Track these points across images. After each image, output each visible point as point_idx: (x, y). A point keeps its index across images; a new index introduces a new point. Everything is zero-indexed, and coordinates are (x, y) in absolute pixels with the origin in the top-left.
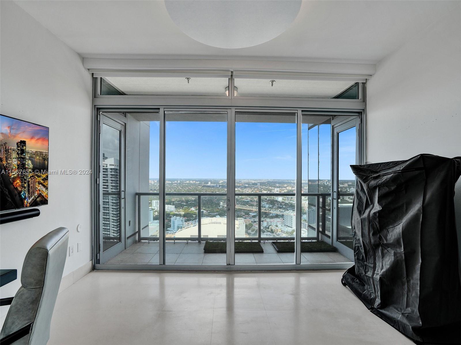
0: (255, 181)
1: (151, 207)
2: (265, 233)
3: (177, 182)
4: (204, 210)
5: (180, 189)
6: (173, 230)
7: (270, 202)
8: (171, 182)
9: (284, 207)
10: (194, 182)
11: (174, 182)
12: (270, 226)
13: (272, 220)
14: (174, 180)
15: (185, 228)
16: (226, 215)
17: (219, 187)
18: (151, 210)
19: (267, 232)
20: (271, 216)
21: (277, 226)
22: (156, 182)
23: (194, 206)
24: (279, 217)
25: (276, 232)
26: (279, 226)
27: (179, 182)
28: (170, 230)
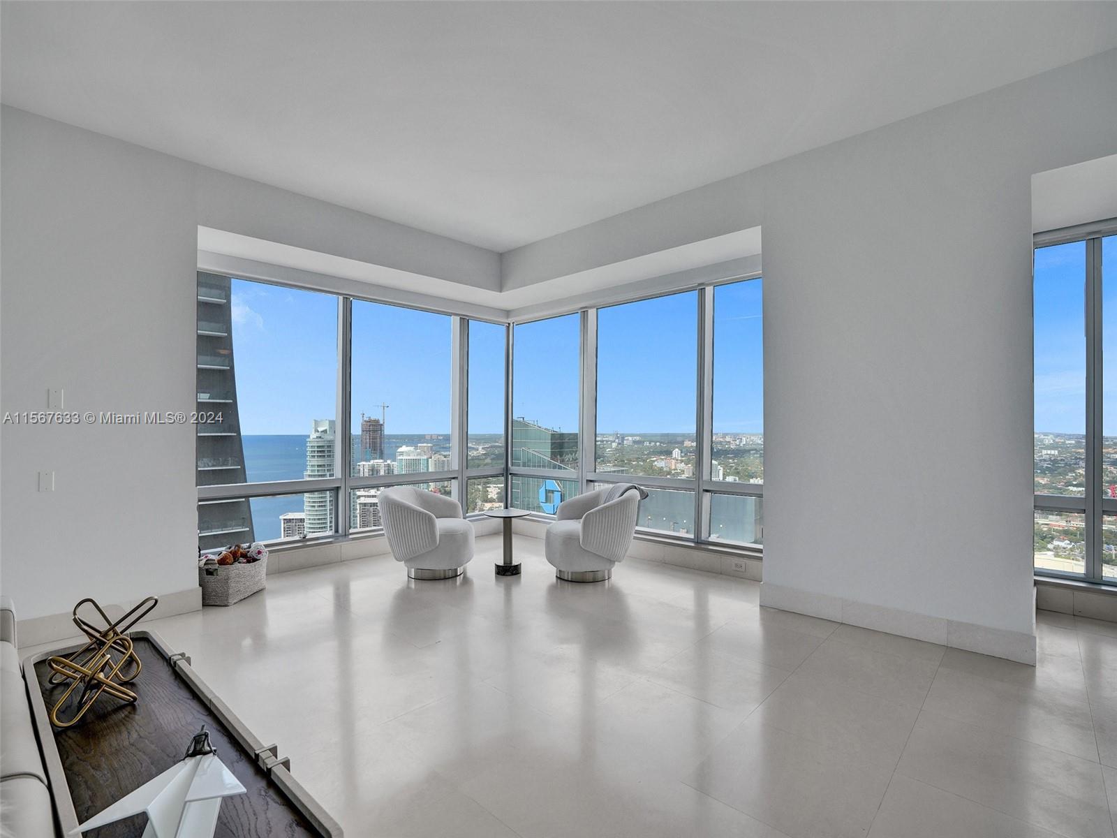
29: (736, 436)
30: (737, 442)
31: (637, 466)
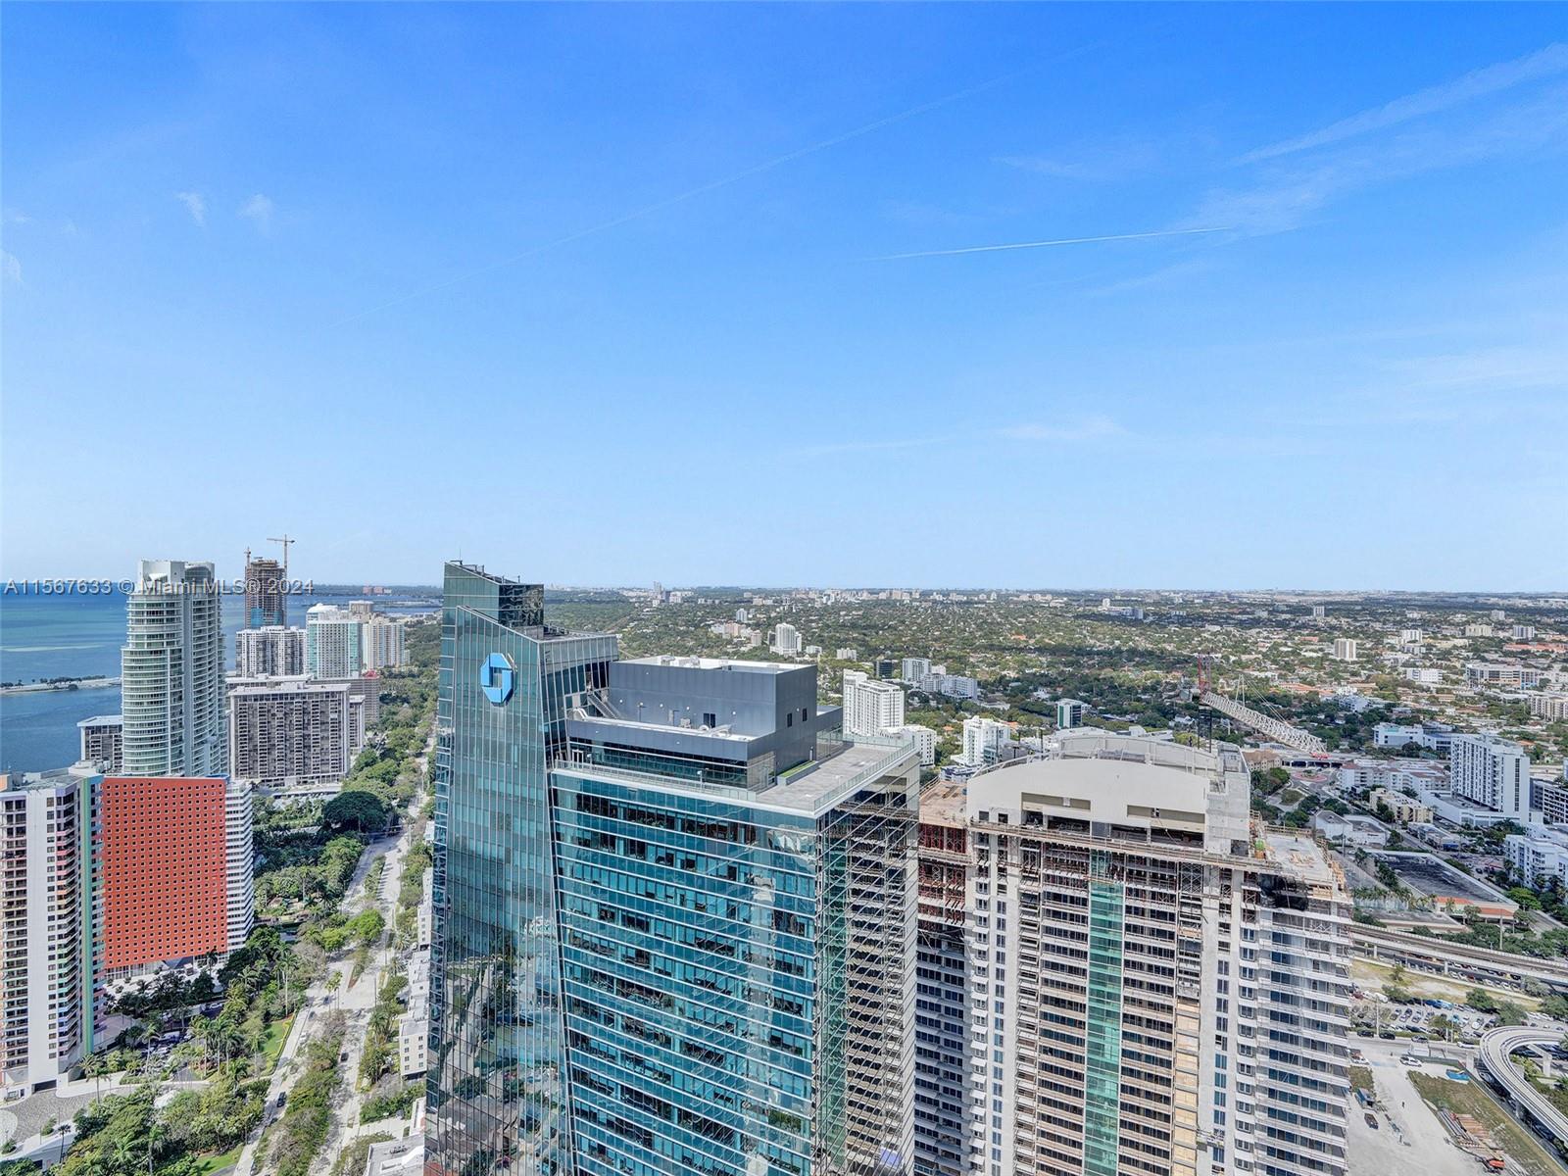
0: (1301, 598)
1: (900, 678)
2: (1347, 817)
3: (989, 598)
4: (1085, 702)
5: (998, 623)
6: (971, 765)
7: (1373, 685)
8: (965, 599)
9: (1451, 711)
10: (1049, 597)
11: (976, 599)
12: (1374, 788)
13: (1385, 764)
14: (978, 592)
15: (1004, 763)
16: (1170, 728)
17: (1145, 618)
18: (897, 690)
19: (1357, 813)
20: (1381, 749)
21: (1410, 793)
22: (918, 597)
23: (1046, 686)
24: (1422, 753)
25: (1405, 817)
26: (1426, 795)
27: (994, 596)
28: (958, 764)
29: (821, 591)
30: (824, 600)
31: (686, 632)
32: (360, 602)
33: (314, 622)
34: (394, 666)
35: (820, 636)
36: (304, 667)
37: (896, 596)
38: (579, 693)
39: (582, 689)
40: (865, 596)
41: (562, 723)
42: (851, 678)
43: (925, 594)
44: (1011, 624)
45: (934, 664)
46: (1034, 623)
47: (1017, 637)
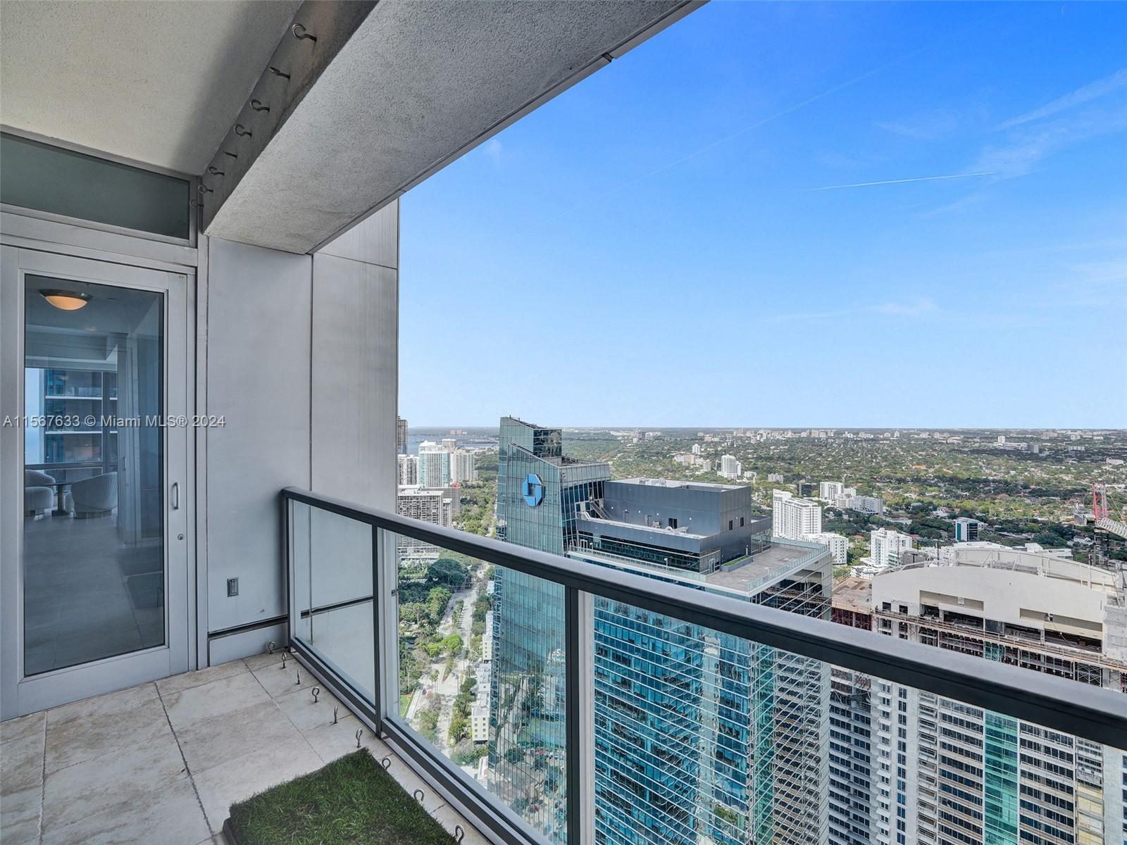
1: (819, 497)
3: (892, 436)
4: (982, 520)
5: (901, 456)
6: (877, 566)
8: (872, 436)
10: (946, 435)
11: (882, 437)
14: (883, 431)
15: (905, 566)
17: (1040, 452)
18: (816, 506)
22: (832, 435)
23: (946, 507)
27: (897, 434)
28: (866, 565)
29: (756, 431)
30: (758, 438)
31: (657, 461)
32: (449, 440)
33: (423, 452)
34: (468, 481)
35: (754, 464)
36: (418, 480)
37: (813, 435)
38: (585, 502)
39: (587, 499)
40: (790, 435)
41: (574, 521)
42: (779, 496)
43: (839, 433)
44: (912, 456)
45: (846, 487)
46: (933, 456)
47: (918, 467)
